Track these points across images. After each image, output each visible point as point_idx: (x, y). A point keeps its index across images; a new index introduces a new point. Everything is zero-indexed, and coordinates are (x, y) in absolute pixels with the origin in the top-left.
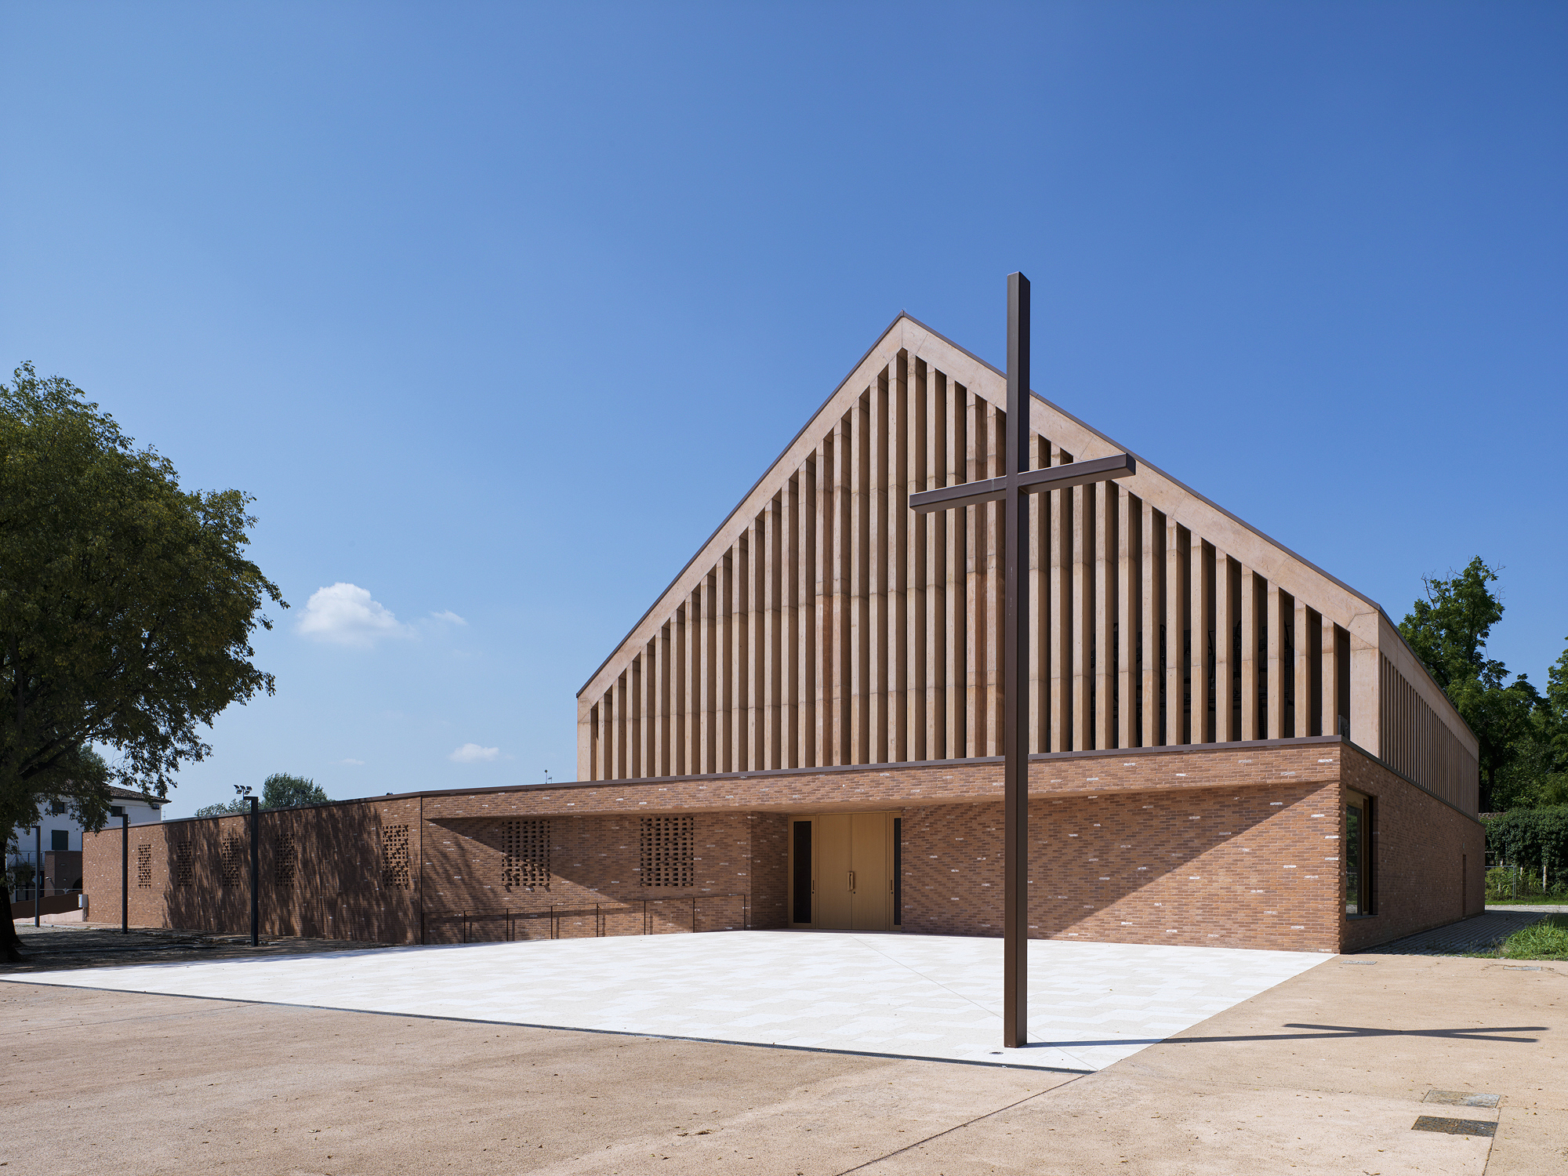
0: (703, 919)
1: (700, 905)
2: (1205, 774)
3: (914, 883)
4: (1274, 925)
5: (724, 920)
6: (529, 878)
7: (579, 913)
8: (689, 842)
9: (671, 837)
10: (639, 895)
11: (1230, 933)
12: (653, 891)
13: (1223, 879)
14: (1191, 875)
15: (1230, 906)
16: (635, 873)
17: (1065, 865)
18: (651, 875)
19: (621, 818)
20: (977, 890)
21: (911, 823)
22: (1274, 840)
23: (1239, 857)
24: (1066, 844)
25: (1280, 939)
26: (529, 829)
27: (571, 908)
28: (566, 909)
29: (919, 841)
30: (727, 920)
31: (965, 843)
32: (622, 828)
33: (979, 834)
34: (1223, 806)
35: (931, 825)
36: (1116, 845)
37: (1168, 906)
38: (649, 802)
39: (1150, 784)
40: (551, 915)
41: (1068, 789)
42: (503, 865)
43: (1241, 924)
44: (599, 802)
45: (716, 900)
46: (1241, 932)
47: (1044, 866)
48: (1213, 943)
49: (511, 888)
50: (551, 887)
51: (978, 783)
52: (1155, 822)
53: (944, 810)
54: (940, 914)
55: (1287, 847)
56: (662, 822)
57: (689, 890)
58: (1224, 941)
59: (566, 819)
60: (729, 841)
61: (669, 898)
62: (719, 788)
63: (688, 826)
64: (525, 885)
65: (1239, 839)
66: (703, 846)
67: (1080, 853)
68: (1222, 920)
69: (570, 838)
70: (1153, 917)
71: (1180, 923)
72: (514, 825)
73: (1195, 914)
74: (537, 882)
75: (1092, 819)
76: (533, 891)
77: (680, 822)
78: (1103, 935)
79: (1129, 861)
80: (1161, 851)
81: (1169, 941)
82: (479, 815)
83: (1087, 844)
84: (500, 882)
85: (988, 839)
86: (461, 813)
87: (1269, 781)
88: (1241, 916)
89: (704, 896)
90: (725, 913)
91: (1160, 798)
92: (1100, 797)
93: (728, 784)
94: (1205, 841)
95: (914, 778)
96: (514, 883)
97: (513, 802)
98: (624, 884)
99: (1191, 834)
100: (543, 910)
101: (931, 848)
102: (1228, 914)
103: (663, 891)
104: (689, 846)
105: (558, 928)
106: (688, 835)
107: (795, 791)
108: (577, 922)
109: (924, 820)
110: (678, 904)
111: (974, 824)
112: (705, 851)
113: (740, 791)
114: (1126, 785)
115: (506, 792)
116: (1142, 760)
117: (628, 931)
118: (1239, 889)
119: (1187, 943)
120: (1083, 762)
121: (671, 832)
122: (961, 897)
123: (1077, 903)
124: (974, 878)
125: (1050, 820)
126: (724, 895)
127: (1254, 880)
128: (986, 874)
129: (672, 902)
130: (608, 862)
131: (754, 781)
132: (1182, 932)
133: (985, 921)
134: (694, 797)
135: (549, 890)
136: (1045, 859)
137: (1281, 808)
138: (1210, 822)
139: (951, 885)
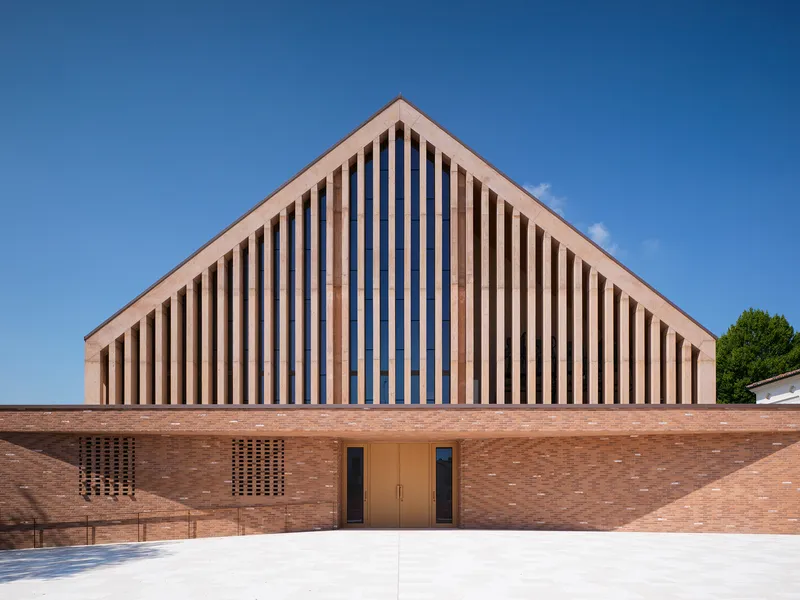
0: (294, 521)
1: (291, 510)
2: (739, 423)
3: (474, 493)
4: (775, 519)
5: (313, 522)
6: (111, 488)
7: (168, 520)
8: (279, 460)
9: (263, 455)
10: (231, 503)
11: (742, 524)
12: (245, 499)
13: (738, 490)
14: (715, 489)
15: (744, 507)
16: (226, 485)
17: (612, 480)
18: (241, 486)
19: (212, 438)
20: (533, 498)
21: (470, 450)
22: (775, 466)
23: (750, 477)
24: (611, 467)
25: (780, 528)
26: (112, 444)
27: (160, 515)
28: (154, 516)
29: (479, 464)
30: (316, 522)
31: (523, 466)
32: (213, 446)
33: (534, 459)
34: (738, 444)
35: (490, 452)
36: (653, 469)
37: (694, 507)
38: (266, 425)
39: (703, 428)
40: (139, 521)
41: (646, 429)
42: (81, 477)
43: (751, 519)
44: (210, 423)
45: (306, 507)
46: (752, 523)
47: (594, 482)
48: (730, 531)
49: (90, 497)
50: (135, 496)
51: (577, 422)
52: (685, 454)
53: (502, 442)
54: (498, 516)
55: (784, 471)
56: (254, 443)
57: (280, 498)
58: (739, 529)
59: (155, 438)
60: (318, 460)
61: (260, 505)
62: (342, 416)
63: (279, 447)
64: (106, 494)
65: (751, 466)
66: (293, 464)
67: (624, 473)
68: (737, 516)
69: (158, 454)
70: (685, 515)
71: (705, 519)
72: (93, 441)
73: (717, 513)
74: (121, 491)
75: (632, 451)
76: (116, 500)
77: (271, 443)
78: (643, 528)
79: (664, 479)
80: (690, 472)
81: (697, 530)
82: (57, 429)
83: (629, 467)
84: (77, 492)
85: (543, 463)
86: (32, 428)
87: (779, 430)
88: (751, 513)
89: (295, 503)
90: (314, 517)
91: (689, 438)
92: (640, 436)
93: (351, 414)
94: (724, 466)
95: (524, 416)
96: (93, 492)
97: (103, 419)
98: (216, 494)
99: (714, 461)
100: (126, 517)
101: (490, 468)
102: (742, 512)
103: (255, 499)
104: (280, 463)
105: (145, 532)
106: (279, 454)
107: (417, 421)
108: (167, 526)
109: (482, 448)
110: (269, 510)
111: (530, 452)
112: (295, 468)
113: (363, 419)
114: (687, 428)
115: (93, 410)
116: (698, 412)
117: (218, 533)
118: (750, 497)
119: (710, 531)
120: (656, 412)
121: (263, 451)
122: (518, 503)
123: (621, 507)
124: (530, 489)
125: (598, 450)
126: (314, 503)
127: (761, 491)
128: (542, 487)
129: (264, 508)
130: (199, 475)
131: (378, 412)
132: (706, 524)
133: (540, 519)
134: (316, 422)
135: (134, 499)
136: (594, 477)
137: (781, 447)
138: (727, 454)
139: (507, 494)
